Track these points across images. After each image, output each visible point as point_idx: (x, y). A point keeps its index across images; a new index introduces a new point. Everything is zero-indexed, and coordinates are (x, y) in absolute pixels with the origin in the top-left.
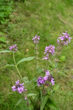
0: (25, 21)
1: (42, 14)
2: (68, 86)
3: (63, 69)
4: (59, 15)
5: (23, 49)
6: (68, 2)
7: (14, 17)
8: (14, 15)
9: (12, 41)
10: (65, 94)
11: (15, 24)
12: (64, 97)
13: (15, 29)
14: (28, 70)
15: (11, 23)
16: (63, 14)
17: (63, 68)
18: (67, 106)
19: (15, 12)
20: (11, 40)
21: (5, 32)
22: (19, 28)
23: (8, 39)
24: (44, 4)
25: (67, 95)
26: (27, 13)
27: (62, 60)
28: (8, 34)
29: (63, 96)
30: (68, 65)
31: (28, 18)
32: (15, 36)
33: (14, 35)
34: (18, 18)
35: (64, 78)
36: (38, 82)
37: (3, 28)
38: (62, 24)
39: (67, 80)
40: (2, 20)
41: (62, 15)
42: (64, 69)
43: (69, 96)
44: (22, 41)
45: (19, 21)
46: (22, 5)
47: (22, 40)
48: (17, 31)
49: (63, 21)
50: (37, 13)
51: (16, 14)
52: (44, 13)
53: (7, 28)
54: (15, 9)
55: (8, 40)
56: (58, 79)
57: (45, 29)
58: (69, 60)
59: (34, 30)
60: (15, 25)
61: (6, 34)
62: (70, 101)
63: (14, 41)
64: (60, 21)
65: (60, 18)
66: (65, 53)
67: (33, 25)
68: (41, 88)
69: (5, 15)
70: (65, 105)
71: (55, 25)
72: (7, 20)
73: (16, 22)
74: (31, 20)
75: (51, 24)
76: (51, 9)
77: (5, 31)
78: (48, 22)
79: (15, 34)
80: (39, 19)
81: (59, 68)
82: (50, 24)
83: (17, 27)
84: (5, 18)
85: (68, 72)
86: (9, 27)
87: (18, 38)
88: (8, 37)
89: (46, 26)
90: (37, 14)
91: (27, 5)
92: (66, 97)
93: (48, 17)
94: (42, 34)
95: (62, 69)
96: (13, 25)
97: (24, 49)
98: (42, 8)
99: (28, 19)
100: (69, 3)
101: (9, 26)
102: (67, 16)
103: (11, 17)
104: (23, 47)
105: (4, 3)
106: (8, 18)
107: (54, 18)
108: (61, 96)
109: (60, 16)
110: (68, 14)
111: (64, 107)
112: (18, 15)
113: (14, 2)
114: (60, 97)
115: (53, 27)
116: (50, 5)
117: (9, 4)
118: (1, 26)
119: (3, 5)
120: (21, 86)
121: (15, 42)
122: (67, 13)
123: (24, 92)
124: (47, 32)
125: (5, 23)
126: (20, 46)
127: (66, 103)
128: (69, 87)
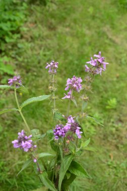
0: (47, 37)
1: (77, 26)
2: (121, 152)
3: (113, 122)
4: (106, 28)
5: (43, 85)
6: (122, 5)
7: (28, 31)
8: (27, 27)
9: (24, 73)
10: (115, 166)
11: (30, 42)
12: (114, 170)
13: (29, 52)
14: (51, 123)
15: (23, 40)
16: (113, 27)
17: (112, 120)
18: (118, 187)
19: (30, 23)
20: (22, 71)
21: (13, 56)
22: (36, 50)
23: (17, 68)
24: (80, 9)
25: (120, 167)
26: (51, 24)
27: (110, 106)
28: (17, 60)
29: (112, 168)
30: (121, 115)
31: (52, 33)
32: (29, 64)
33: (28, 62)
34: (36, 33)
35: (114, 138)
36: (55, 134)
37: (10, 50)
38: (112, 43)
39: (120, 140)
40: (8, 35)
41: (111, 27)
42: (115, 122)
43: (122, 169)
44: (42, 73)
45: (37, 38)
46: (43, 9)
47: (42, 70)
48: (33, 55)
49: (114, 38)
50: (67, 24)
51: (32, 25)
52: (80, 24)
53: (15, 50)
54: (30, 16)
55: (17, 70)
56: (104, 139)
57: (82, 53)
58: (124, 105)
59: (63, 53)
60: (29, 45)
61: (14, 60)
62: (124, 178)
63: (27, 72)
64: (107, 38)
65: (108, 33)
66: (117, 94)
67: (62, 44)
68: (60, 144)
69: (12, 27)
70: (115, 185)
71: (98, 44)
72: (16, 36)
73: (33, 39)
74: (58, 36)
75: (93, 44)
76: (93, 17)
77: (13, 54)
78: (87, 39)
79: (30, 60)
80: (72, 35)
81: (106, 119)
82: (90, 44)
83: (34, 47)
84: (13, 32)
85: (122, 127)
86: (19, 48)
87: (35, 66)
88: (17, 65)
89: (84, 47)
90: (69, 26)
91: (51, 10)
92: (118, 171)
93: (87, 32)
94: (77, 60)
95: (110, 121)
96: (26, 44)
97: (45, 86)
98: (76, 15)
99: (52, 35)
100: (124, 8)
101: (20, 45)
102: (121, 30)
103: (24, 31)
104: (43, 83)
105: (10, 7)
106: (18, 32)
107: (98, 33)
108: (109, 168)
109: (108, 30)
110: (123, 27)
111: (114, 187)
112: (36, 27)
113: (28, 5)
114: (108, 170)
115: (95, 48)
116: (91, 10)
117: (19, 8)
118: (6, 46)
119: (10, 9)
120: (27, 140)
121: (30, 74)
122: (121, 24)
123: (32, 150)
124: (86, 57)
125: (12, 41)
126: (38, 81)
127: (118, 180)
128: (123, 154)
